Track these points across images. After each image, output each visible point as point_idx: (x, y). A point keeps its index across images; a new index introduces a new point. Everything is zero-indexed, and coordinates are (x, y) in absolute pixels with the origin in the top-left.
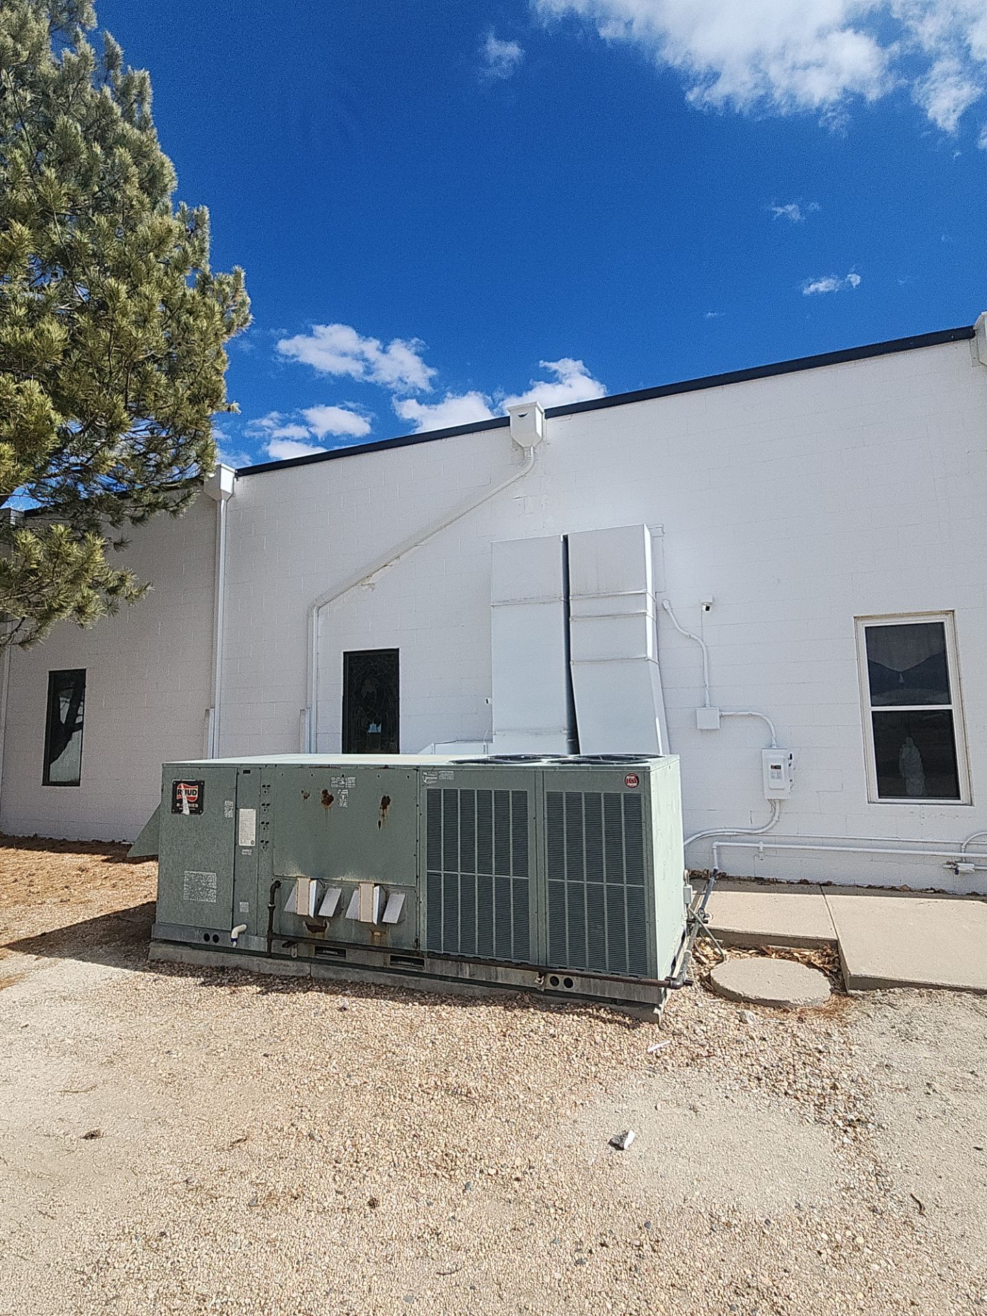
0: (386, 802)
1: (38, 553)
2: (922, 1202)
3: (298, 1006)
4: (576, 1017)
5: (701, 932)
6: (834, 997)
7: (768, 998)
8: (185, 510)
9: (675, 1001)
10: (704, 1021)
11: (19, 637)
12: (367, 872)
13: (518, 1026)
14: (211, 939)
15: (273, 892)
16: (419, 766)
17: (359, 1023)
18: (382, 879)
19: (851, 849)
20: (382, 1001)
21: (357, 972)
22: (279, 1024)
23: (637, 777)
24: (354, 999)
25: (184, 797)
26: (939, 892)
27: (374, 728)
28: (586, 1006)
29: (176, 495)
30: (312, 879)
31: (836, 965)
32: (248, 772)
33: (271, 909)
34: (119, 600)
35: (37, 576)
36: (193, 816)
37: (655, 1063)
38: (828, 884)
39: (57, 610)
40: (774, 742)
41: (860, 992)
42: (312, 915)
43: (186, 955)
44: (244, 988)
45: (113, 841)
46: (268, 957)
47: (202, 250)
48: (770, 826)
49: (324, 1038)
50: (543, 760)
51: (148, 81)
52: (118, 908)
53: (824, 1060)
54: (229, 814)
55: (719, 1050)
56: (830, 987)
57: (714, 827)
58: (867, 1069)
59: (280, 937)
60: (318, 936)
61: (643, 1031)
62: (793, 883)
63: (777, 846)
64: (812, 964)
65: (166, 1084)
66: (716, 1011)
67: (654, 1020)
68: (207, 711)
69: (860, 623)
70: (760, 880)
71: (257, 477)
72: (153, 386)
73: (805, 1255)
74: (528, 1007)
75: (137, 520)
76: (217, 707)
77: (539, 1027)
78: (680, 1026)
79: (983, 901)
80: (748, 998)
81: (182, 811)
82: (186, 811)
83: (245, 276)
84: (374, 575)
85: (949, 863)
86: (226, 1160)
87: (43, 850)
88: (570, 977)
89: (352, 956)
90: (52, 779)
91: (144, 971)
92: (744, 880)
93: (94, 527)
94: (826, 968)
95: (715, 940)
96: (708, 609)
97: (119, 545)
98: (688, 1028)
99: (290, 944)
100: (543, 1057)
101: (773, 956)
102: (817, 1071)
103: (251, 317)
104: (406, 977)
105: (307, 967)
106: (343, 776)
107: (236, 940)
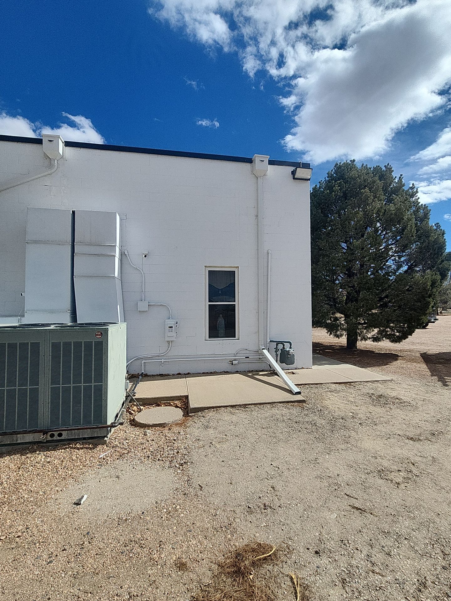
2: (202, 486)
4: (63, 451)
5: (132, 401)
6: (184, 417)
7: (157, 423)
9: (116, 432)
10: (128, 438)
13: (28, 462)
19: (197, 359)
23: (101, 333)
26: (226, 372)
28: (69, 444)
31: (186, 405)
37: (102, 462)
38: (188, 373)
40: (171, 317)
41: (193, 414)
48: (167, 352)
50: (51, 326)
53: (176, 443)
55: (133, 449)
56: (182, 414)
57: (144, 354)
58: (191, 443)
61: (98, 449)
62: (175, 375)
63: (169, 360)
64: (178, 406)
66: (134, 433)
67: (104, 443)
69: (207, 268)
70: (161, 375)
73: (156, 520)
74: (36, 451)
77: (41, 460)
78: (117, 443)
79: (239, 374)
80: (149, 425)
85: (230, 361)
88: (61, 432)
92: (155, 376)
94: (182, 407)
95: (138, 403)
96: (145, 256)
98: (120, 443)
100: (42, 474)
101: (163, 406)
102: (172, 448)
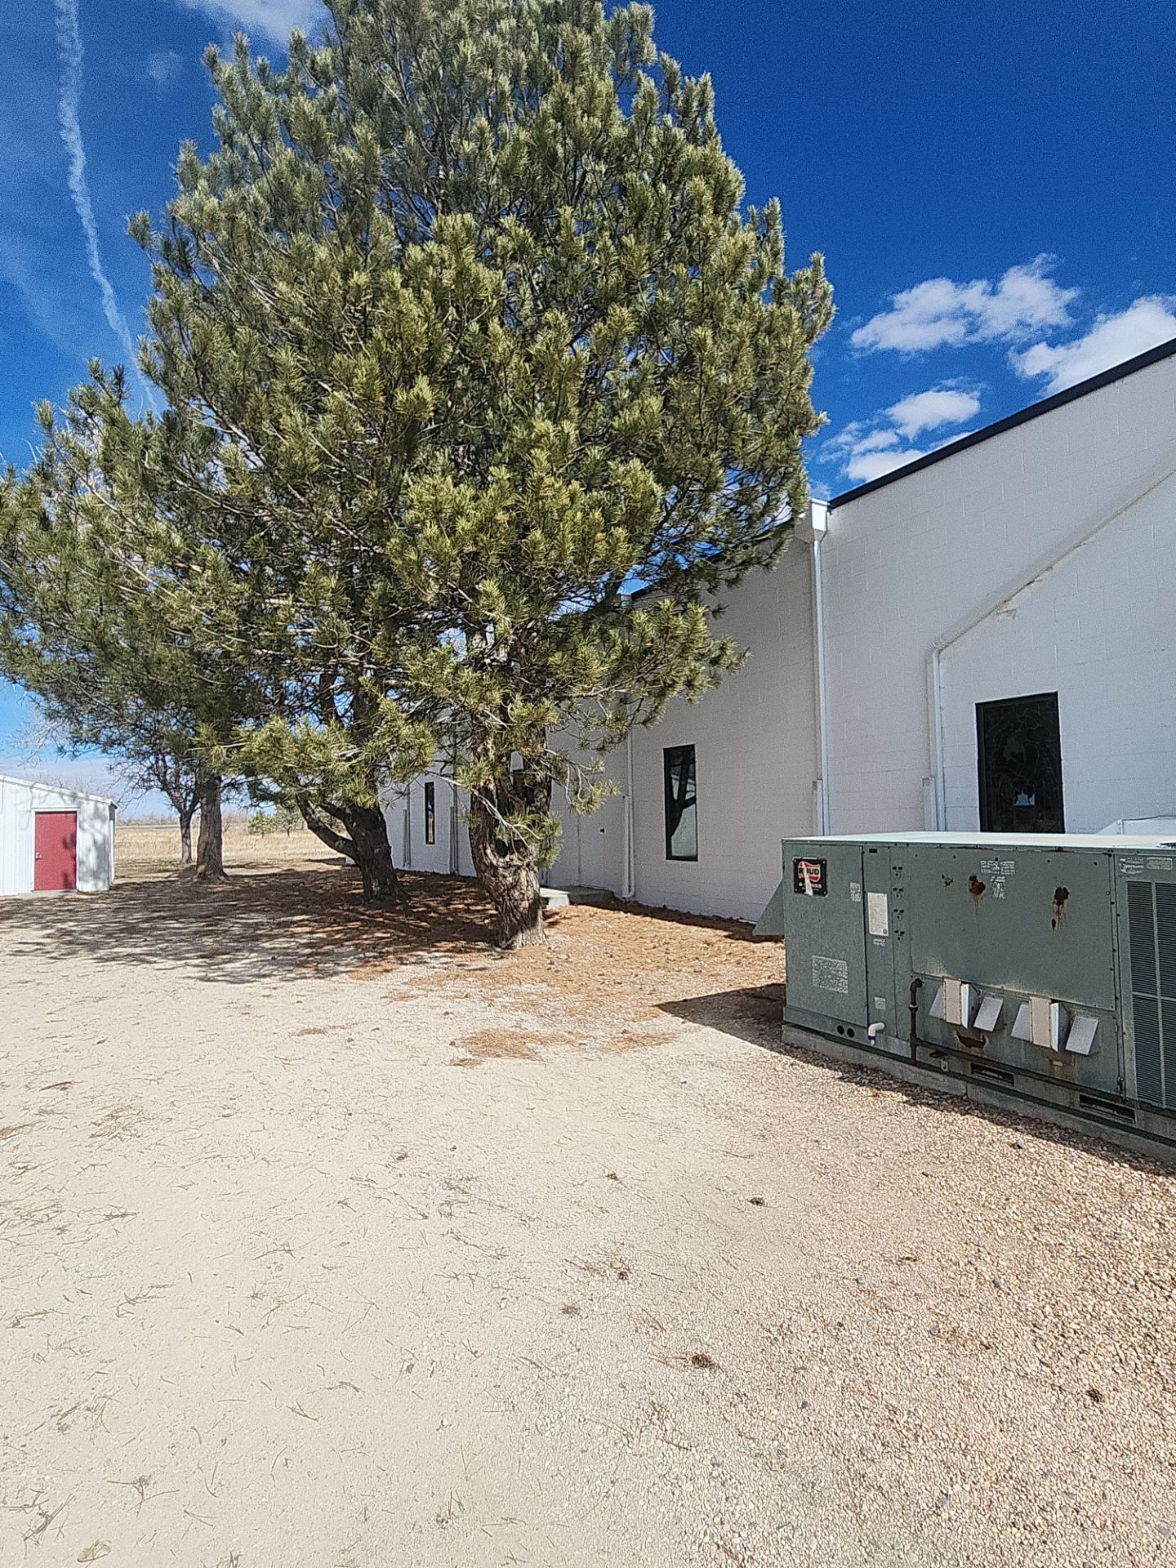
0: (1061, 895)
1: (651, 632)
3: (957, 1129)
8: (778, 562)
11: (641, 717)
12: (1042, 983)
14: (846, 1032)
15: (913, 992)
16: (1112, 850)
17: (1041, 1168)
18: (1062, 995)
20: (1072, 1149)
21: (1031, 1106)
22: (935, 1144)
24: (1030, 1137)
25: (806, 876)
27: (1023, 800)
29: (767, 547)
30: (963, 983)
32: (875, 851)
33: (914, 1011)
34: (721, 671)
35: (652, 653)
36: (818, 897)
39: (670, 686)
42: (966, 1025)
43: (820, 1044)
44: (888, 1093)
45: (731, 918)
46: (912, 1064)
47: (776, 255)
49: (995, 1174)
51: (710, 84)
52: (745, 985)
54: (857, 898)
59: (925, 1044)
60: (974, 1051)
65: (820, 1173)
68: (815, 783)
71: (852, 504)
72: (740, 431)
75: (731, 583)
76: (824, 778)
81: (805, 891)
82: (809, 892)
83: (825, 261)
84: (1014, 599)
86: (896, 1274)
87: (672, 921)
89: (1021, 1084)
90: (674, 854)
91: (780, 1052)
93: (693, 596)
97: (717, 612)
99: (938, 1054)
103: (834, 308)
104: (1107, 1128)
105: (961, 1085)
106: (997, 859)
107: (874, 1038)
